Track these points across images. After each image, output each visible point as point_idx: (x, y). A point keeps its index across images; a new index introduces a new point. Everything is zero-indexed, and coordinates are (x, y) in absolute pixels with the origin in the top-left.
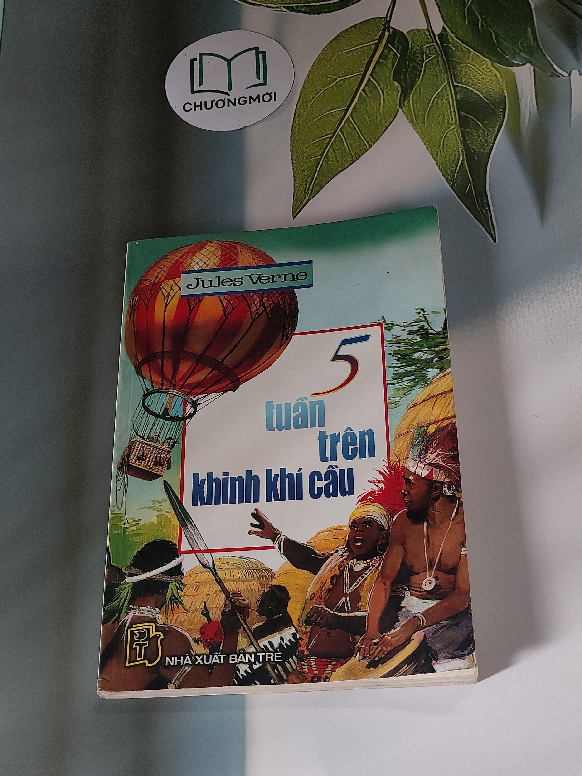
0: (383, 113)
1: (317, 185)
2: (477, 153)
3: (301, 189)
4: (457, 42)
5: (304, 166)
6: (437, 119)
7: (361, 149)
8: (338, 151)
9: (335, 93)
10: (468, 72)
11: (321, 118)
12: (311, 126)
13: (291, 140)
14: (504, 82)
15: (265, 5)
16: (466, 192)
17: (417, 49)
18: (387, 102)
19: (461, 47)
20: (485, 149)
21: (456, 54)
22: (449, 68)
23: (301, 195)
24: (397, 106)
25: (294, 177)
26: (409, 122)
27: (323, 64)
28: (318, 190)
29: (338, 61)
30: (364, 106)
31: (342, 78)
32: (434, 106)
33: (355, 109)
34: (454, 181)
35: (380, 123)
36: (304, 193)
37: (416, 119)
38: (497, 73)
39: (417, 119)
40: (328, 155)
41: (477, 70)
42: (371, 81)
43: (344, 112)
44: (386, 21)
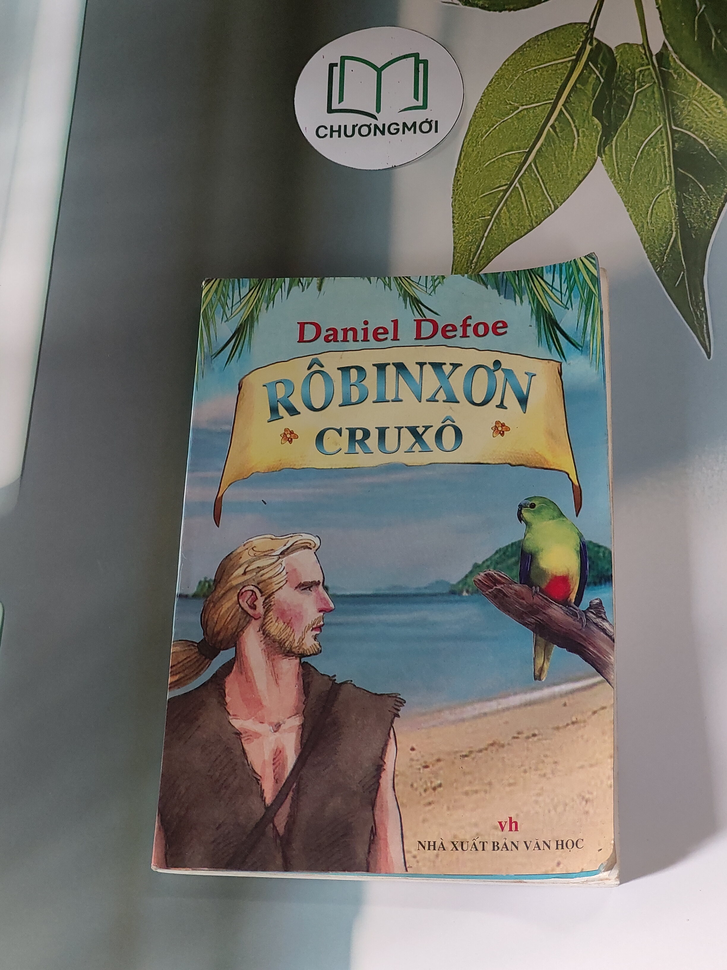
0: (576, 161)
1: (483, 257)
2: (696, 228)
3: (462, 261)
4: (680, 66)
5: (469, 228)
6: (647, 176)
7: (544, 210)
8: (514, 211)
9: (516, 128)
10: (691, 112)
11: (494, 162)
12: (481, 171)
13: (454, 190)
16: (678, 283)
17: (626, 73)
19: (685, 74)
20: (706, 224)
21: (679, 85)
22: (668, 105)
23: (461, 270)
24: (595, 153)
25: (455, 243)
26: (609, 177)
27: (501, 84)
28: (484, 263)
29: (523, 81)
30: (552, 149)
31: (525, 107)
32: (644, 157)
33: (540, 152)
34: (663, 267)
35: (571, 174)
36: (465, 266)
37: (618, 173)
39: (620, 173)
40: (501, 215)
41: (704, 110)
42: (564, 114)
43: (525, 156)
44: (588, 29)
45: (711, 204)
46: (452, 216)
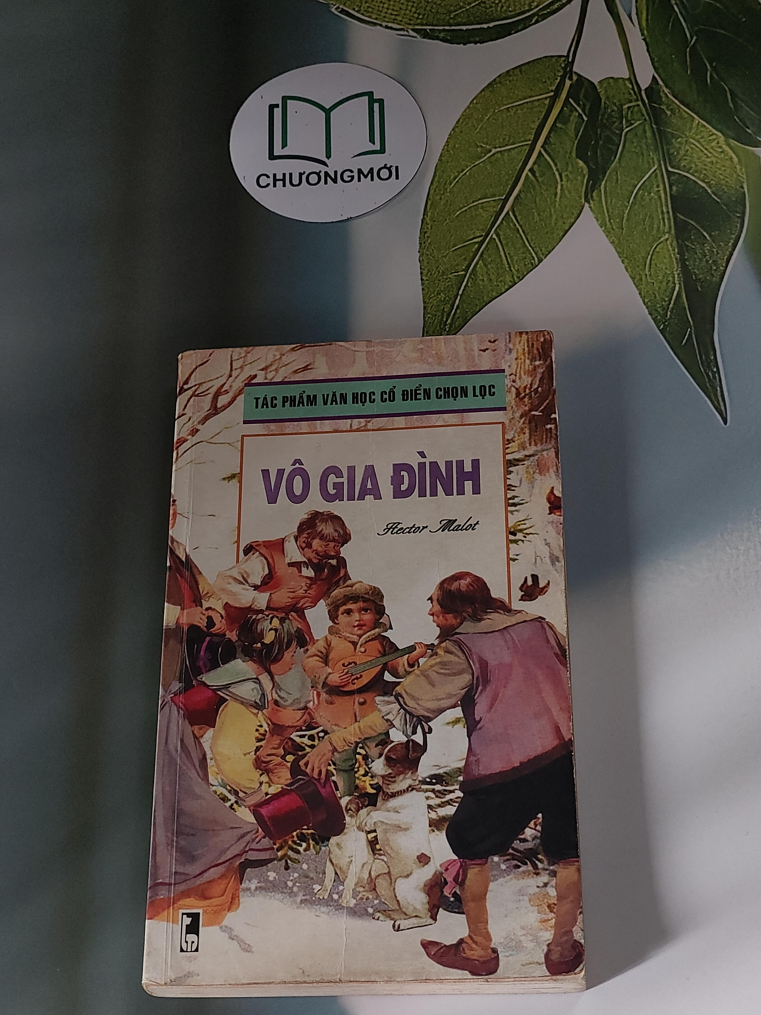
0: (560, 209)
1: (459, 317)
2: (701, 280)
3: (434, 322)
4: (674, 102)
5: (440, 286)
6: (642, 223)
7: (526, 263)
8: (492, 265)
9: (489, 173)
10: (689, 152)
11: (466, 210)
12: (451, 222)
13: (420, 243)
14: (743, 170)
15: (384, 24)
16: (684, 341)
17: (613, 111)
18: (566, 192)
19: (679, 111)
20: (712, 275)
21: (673, 123)
22: (662, 144)
23: (434, 331)
24: (581, 199)
25: (424, 302)
26: (599, 224)
27: (470, 125)
28: (460, 324)
29: (494, 121)
30: (532, 195)
31: (499, 149)
32: (637, 202)
33: (518, 199)
34: (666, 323)
35: (555, 223)
36: (438, 328)
37: (609, 221)
38: (734, 156)
39: (612, 221)
40: (477, 269)
41: (703, 149)
42: (543, 156)
43: (501, 204)
44: (566, 62)
45: (718, 253)
46: (419, 273)
